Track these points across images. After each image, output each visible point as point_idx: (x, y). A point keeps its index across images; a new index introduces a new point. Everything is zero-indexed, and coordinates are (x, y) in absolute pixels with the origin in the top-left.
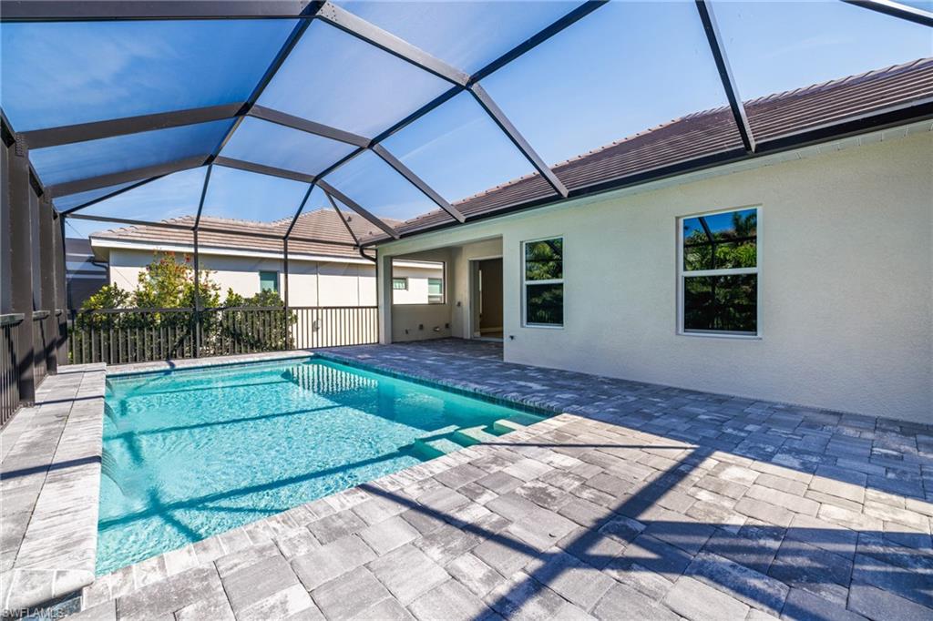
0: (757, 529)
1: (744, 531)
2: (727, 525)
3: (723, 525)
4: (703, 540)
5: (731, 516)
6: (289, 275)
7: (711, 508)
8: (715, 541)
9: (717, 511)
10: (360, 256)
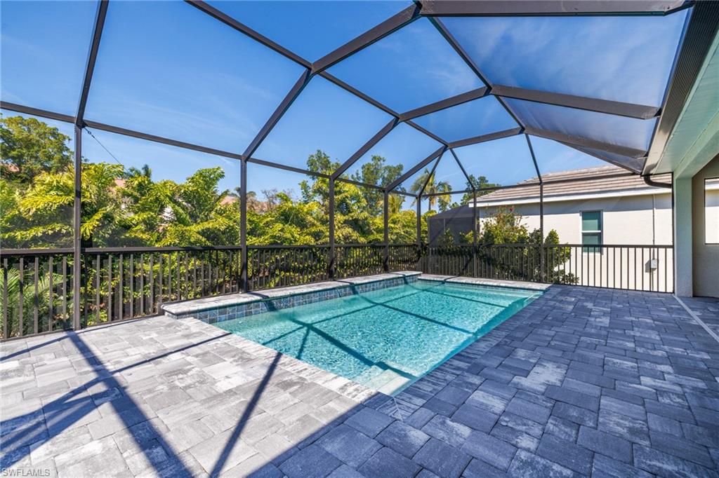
0: (13, 461)
1: (25, 450)
2: (42, 444)
3: (47, 441)
4: (49, 424)
5: (47, 452)
6: (544, 216)
7: (72, 443)
8: (42, 428)
9: (64, 446)
10: (647, 186)
